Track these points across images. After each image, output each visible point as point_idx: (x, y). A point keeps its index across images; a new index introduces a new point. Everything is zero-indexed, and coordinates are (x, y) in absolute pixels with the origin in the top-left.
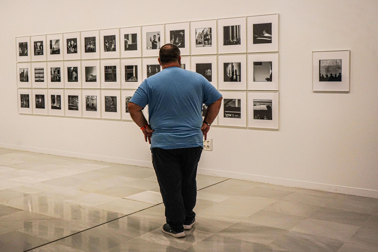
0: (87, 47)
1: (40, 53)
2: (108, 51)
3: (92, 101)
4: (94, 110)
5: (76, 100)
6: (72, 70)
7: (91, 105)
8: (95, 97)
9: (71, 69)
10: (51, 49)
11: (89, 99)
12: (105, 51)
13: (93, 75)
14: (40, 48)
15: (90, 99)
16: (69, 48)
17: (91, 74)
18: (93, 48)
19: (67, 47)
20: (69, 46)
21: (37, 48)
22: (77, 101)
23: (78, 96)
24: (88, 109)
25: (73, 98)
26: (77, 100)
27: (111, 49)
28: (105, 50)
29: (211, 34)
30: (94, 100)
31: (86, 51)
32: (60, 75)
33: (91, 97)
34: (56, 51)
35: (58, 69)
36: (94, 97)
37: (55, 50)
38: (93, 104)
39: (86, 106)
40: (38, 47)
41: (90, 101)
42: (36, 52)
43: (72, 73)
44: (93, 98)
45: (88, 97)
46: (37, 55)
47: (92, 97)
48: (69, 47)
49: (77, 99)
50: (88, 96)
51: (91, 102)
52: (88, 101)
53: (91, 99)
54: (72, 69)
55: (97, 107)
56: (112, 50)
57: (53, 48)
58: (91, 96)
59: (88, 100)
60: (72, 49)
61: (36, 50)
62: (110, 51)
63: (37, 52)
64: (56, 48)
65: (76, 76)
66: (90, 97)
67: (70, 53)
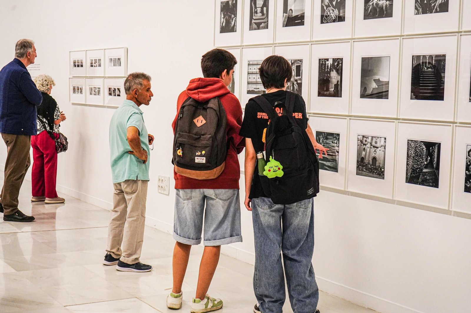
0: (371, 4)
1: (261, 23)
2: (424, 12)
3: (373, 150)
4: (378, 174)
5: (333, 144)
6: (329, 67)
7: (371, 163)
8: (383, 140)
9: (327, 63)
10: (285, 14)
11: (366, 145)
12: (418, 13)
13: (381, 80)
14: (262, 12)
15: (369, 145)
16: (325, 8)
17: (377, 77)
18: (386, 5)
19: (322, 7)
20: (327, 4)
21: (256, 12)
22: (337, 148)
23: (338, 135)
24: (362, 170)
25: (327, 139)
26: (336, 145)
27: (435, 5)
28: (418, 10)
30: (379, 149)
31: (367, 16)
32: (301, 79)
33: (372, 140)
34: (296, 17)
35: (298, 65)
36: (378, 140)
37: (294, 14)
38: (374, 159)
39: (358, 161)
40: (259, 10)
41: (368, 149)
42: (253, 21)
43: (330, 74)
44: (376, 143)
45: (365, 139)
46: (255, 29)
47: (374, 140)
48: (326, 6)
49: (335, 142)
50: (363, 137)
51: (369, 153)
52: (364, 149)
53: (371, 145)
54: (330, 62)
55: (384, 168)
56: (436, 9)
57: (290, 11)
58: (372, 137)
59: (364, 146)
60: (333, 11)
61: (254, 18)
62: (431, 12)
63: (255, 23)
65: (338, 81)
66: (369, 140)
67: (327, 23)
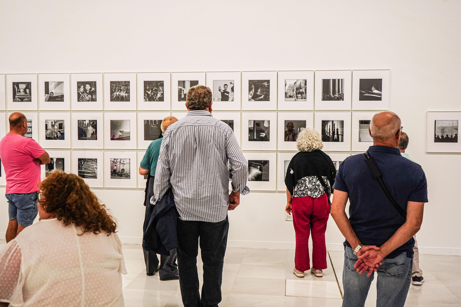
0: (115, 94)
1: (25, 98)
2: (150, 100)
3: (122, 165)
4: (126, 177)
5: (93, 164)
6: (86, 124)
7: (121, 172)
8: (128, 160)
9: (84, 122)
10: (46, 95)
11: (117, 163)
12: (146, 101)
13: (124, 131)
14: (25, 91)
15: (119, 163)
16: (81, 94)
17: (122, 130)
18: (125, 96)
19: (78, 94)
20: (82, 92)
21: (20, 91)
22: (96, 166)
23: (96, 159)
24: (115, 176)
25: (87, 162)
26: (94, 165)
27: (156, 98)
28: (146, 99)
29: (305, 86)
30: (126, 164)
31: (112, 99)
32: (63, 131)
33: (121, 160)
34: (57, 97)
35: (60, 123)
36: (125, 160)
37: (54, 95)
38: (123, 170)
39: (111, 172)
40: (22, 90)
41: (118, 165)
42: (16, 96)
43: (87, 128)
44: (124, 162)
45: (116, 160)
46: (19, 101)
47: (122, 160)
48: (81, 92)
49: (94, 163)
50: (115, 159)
51: (119, 167)
52: (116, 165)
53: (120, 163)
54: (87, 122)
55: (130, 174)
56: (157, 100)
57: (52, 93)
58: (121, 159)
59: (116, 164)
60: (87, 96)
61: (17, 94)
62: (154, 101)
63: (18, 98)
64: (56, 93)
65: (94, 132)
66: (119, 160)
67: (83, 101)
